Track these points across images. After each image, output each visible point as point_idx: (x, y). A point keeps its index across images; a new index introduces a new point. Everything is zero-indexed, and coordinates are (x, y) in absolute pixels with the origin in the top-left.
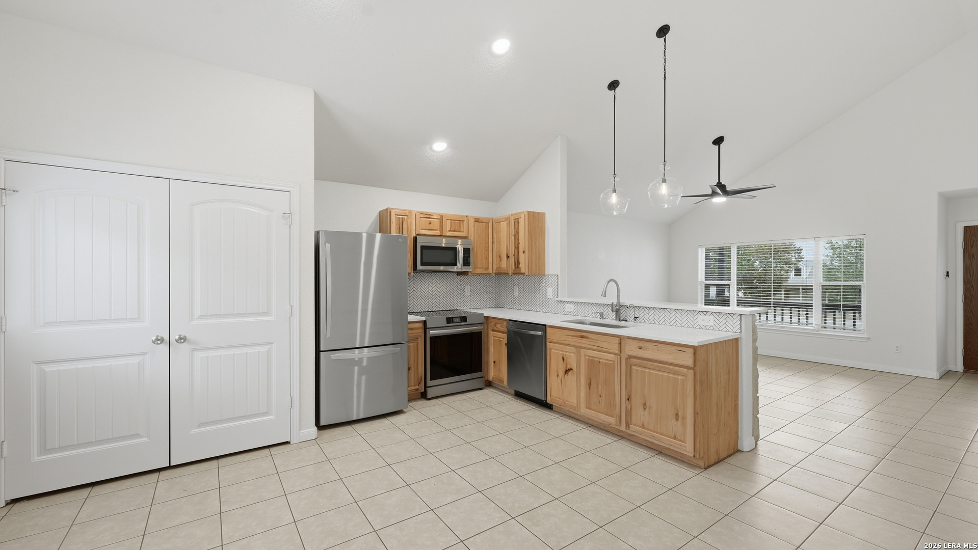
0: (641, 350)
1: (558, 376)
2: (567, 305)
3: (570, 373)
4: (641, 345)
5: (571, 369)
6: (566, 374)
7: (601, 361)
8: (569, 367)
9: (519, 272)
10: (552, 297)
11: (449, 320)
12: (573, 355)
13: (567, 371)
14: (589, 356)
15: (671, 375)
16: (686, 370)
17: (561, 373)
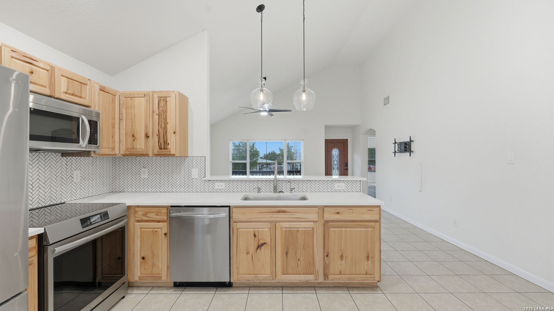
0: (338, 215)
1: (248, 253)
2: (217, 184)
3: (263, 248)
4: (338, 211)
5: (265, 244)
6: (259, 249)
7: (299, 229)
8: (261, 242)
9: (168, 153)
10: (197, 177)
11: (84, 221)
12: (267, 230)
13: (259, 247)
14: (286, 228)
15: (363, 229)
16: (374, 223)
17: (252, 249)
